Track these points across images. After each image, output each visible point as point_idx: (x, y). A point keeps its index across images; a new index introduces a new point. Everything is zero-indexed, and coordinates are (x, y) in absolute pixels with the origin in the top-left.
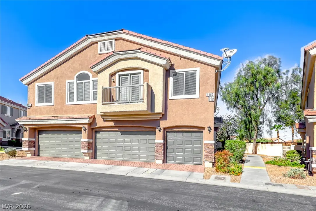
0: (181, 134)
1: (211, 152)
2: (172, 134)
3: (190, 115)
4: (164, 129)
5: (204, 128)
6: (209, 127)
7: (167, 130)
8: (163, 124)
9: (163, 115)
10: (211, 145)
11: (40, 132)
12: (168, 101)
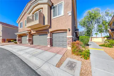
0: (58, 34)
1: (70, 42)
2: (55, 34)
3: (60, 25)
4: (51, 32)
5: (66, 30)
6: (69, 29)
7: (52, 33)
8: (50, 30)
9: (50, 26)
10: (70, 38)
11: (22, 37)
12: (52, 20)
